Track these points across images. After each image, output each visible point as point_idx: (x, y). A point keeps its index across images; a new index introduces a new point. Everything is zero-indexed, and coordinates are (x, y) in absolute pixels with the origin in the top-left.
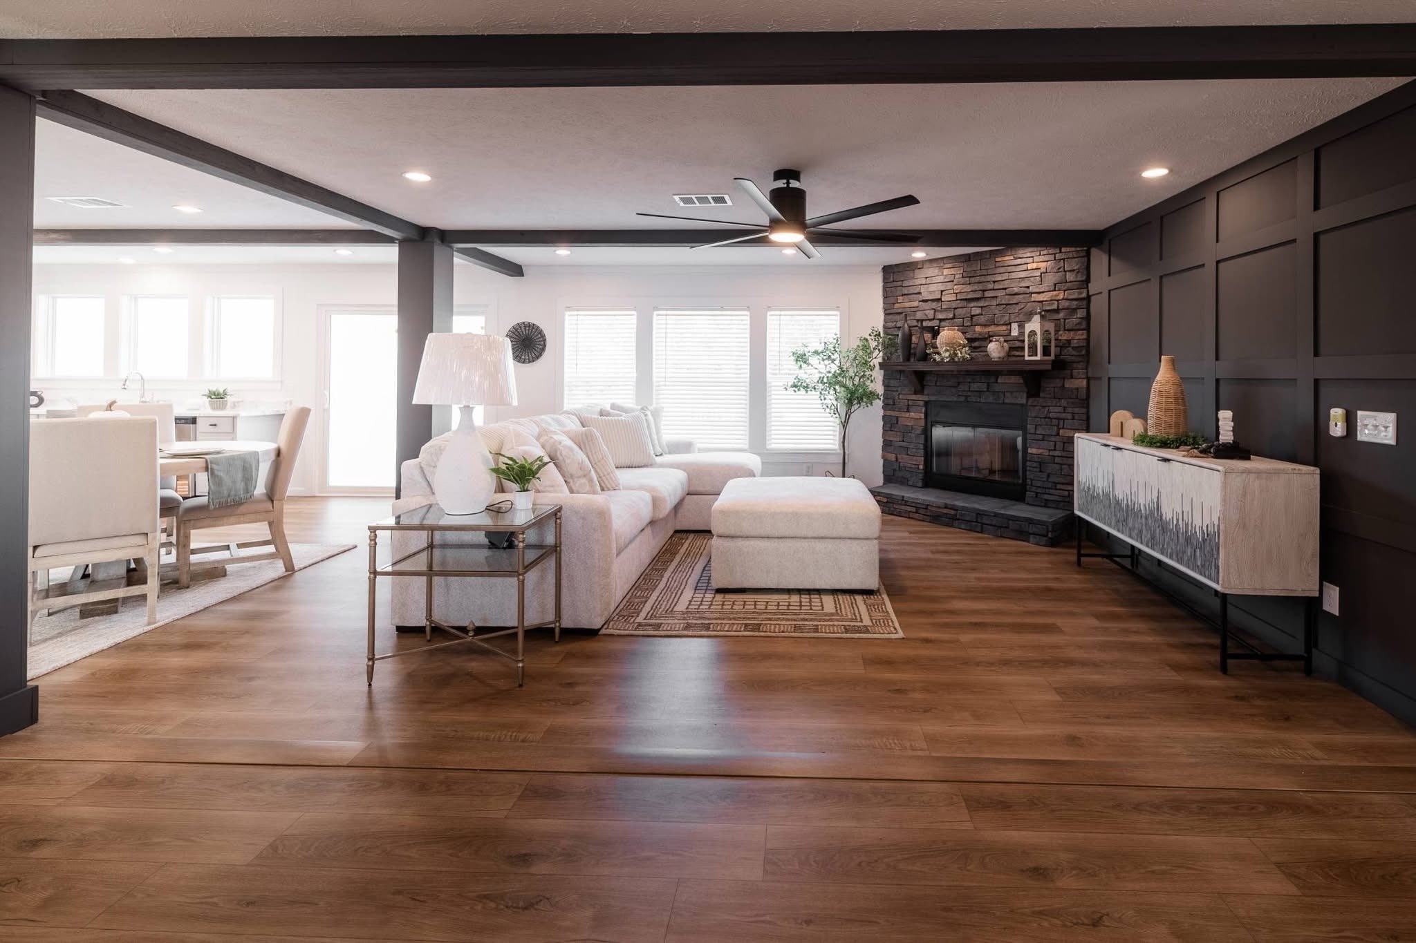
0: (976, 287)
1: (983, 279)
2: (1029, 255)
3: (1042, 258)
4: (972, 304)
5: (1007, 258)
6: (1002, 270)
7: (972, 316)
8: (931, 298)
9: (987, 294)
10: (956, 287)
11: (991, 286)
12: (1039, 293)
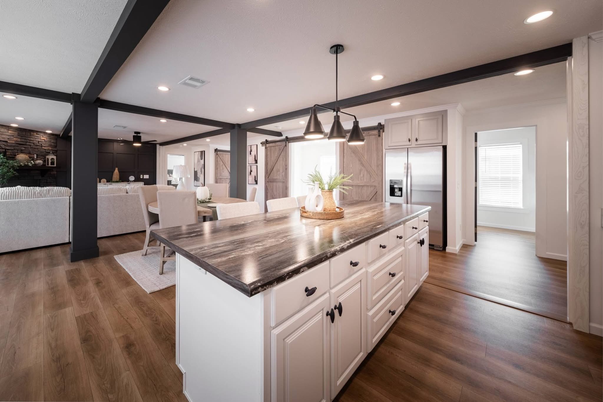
0: (23, 140)
1: (26, 138)
2: (42, 135)
3: (46, 137)
4: (22, 146)
5: (34, 134)
6: (33, 137)
7: (21, 150)
8: (3, 140)
9: (27, 144)
10: (14, 138)
11: (29, 141)
12: (44, 147)
